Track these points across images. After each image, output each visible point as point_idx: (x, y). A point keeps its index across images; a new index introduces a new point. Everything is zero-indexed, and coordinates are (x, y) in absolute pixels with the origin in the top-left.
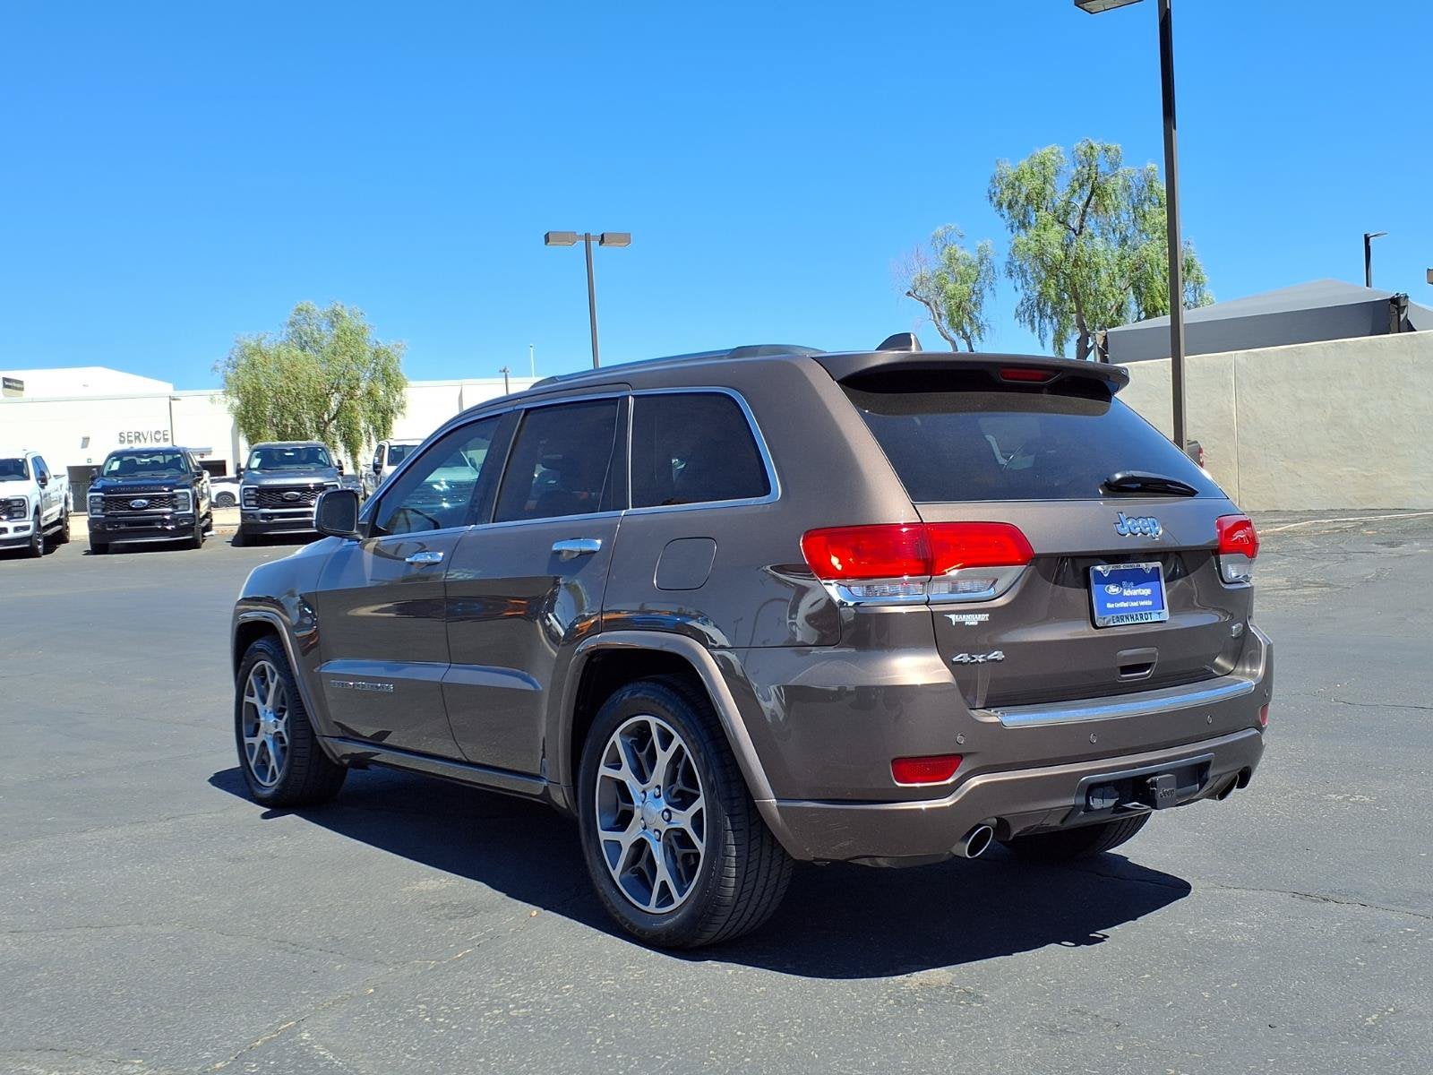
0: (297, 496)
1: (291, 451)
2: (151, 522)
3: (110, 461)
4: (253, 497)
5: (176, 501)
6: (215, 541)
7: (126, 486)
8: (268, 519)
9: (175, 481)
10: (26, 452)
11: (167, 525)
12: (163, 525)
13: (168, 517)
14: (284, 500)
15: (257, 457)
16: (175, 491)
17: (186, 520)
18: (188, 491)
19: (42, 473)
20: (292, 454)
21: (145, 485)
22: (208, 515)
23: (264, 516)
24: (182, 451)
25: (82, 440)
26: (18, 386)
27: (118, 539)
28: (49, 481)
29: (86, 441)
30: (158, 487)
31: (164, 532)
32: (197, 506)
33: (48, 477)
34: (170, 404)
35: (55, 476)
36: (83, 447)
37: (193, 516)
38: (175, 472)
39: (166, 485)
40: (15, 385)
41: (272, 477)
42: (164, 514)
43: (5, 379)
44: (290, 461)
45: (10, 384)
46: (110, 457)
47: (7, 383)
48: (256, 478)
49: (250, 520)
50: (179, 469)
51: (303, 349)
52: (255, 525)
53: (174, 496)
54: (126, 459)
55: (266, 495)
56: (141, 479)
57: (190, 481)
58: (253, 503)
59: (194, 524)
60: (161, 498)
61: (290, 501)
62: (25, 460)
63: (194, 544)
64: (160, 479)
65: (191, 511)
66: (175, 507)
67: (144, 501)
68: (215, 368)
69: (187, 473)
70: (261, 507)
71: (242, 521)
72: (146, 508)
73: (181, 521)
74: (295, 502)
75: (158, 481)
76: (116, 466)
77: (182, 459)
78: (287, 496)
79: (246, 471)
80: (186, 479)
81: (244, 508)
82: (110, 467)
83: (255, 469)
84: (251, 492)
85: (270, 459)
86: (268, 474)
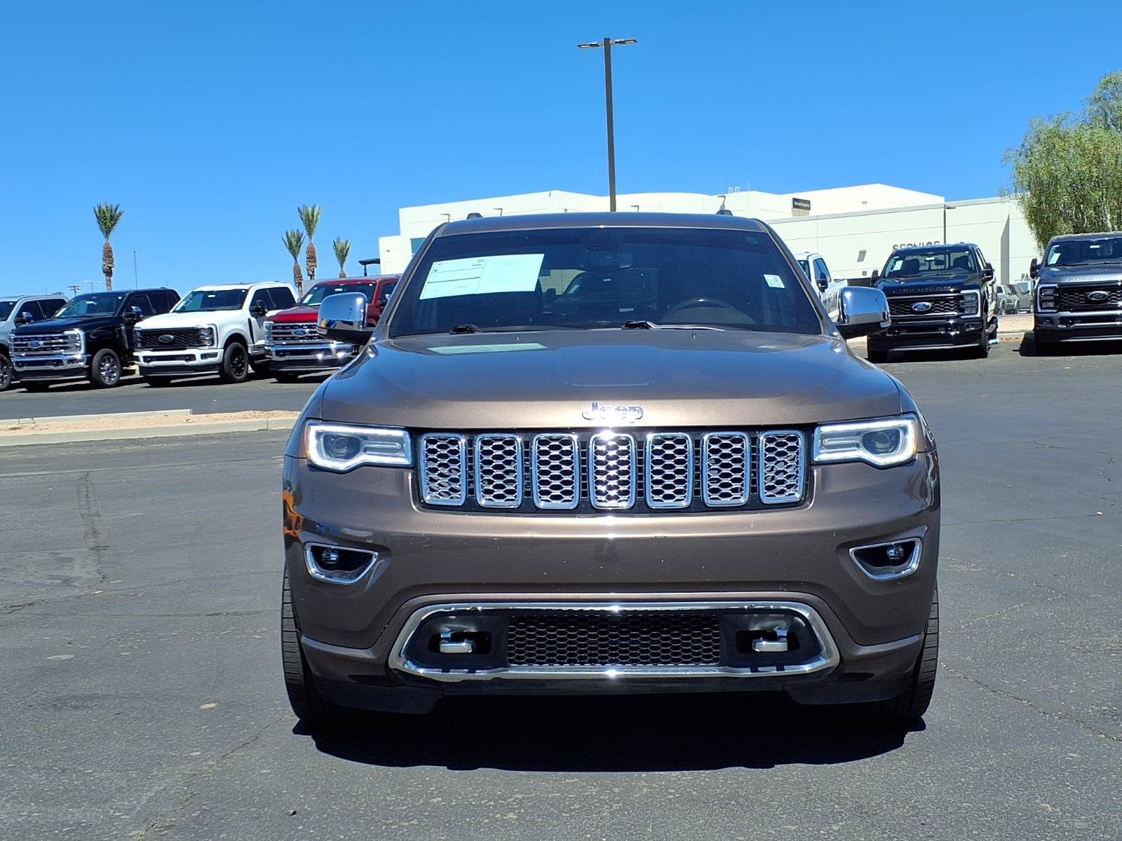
0: (1104, 295)
1: (1096, 243)
2: (935, 327)
3: (892, 260)
4: (1052, 298)
5: (963, 304)
6: (1000, 350)
7: (911, 287)
8: (1067, 323)
9: (962, 280)
10: (808, 254)
11: (951, 331)
12: (947, 330)
13: (951, 322)
14: (1088, 301)
15: (1057, 251)
16: (963, 292)
17: (973, 326)
18: (977, 291)
19: (823, 276)
20: (1098, 247)
21: (929, 286)
22: (994, 320)
23: (1064, 320)
24: (970, 248)
25: (858, 253)
26: (806, 205)
27: (897, 347)
28: (829, 284)
29: (862, 255)
30: (942, 287)
31: (947, 339)
32: (985, 309)
33: (828, 280)
34: (945, 212)
35: (835, 280)
36: (858, 261)
37: (981, 320)
38: (961, 271)
39: (952, 285)
40: (803, 205)
41: (1074, 273)
42: (948, 318)
43: (795, 200)
44: (1093, 255)
45: (799, 204)
46: (892, 256)
47: (796, 204)
48: (1054, 275)
49: (1045, 325)
50: (966, 267)
51: (1108, 128)
52: (1052, 331)
53: (962, 297)
54: (909, 258)
55: (1067, 296)
56: (925, 279)
57: (978, 282)
58: (1051, 305)
59: (981, 330)
60: (946, 300)
61: (1095, 302)
62: (807, 262)
63: (981, 353)
64: (948, 279)
65: (978, 315)
66: (962, 310)
67: (927, 304)
68: (1006, 158)
69: (975, 271)
70: (1060, 310)
71: (1036, 326)
72: (930, 311)
73: (968, 326)
74: (1102, 304)
75: (943, 282)
76: (899, 266)
77: (970, 257)
78: (1092, 296)
79: (1043, 268)
80: (975, 278)
81: (1039, 310)
82: (892, 268)
83: (1053, 266)
84: (1049, 292)
85: (1073, 254)
86: (1071, 271)
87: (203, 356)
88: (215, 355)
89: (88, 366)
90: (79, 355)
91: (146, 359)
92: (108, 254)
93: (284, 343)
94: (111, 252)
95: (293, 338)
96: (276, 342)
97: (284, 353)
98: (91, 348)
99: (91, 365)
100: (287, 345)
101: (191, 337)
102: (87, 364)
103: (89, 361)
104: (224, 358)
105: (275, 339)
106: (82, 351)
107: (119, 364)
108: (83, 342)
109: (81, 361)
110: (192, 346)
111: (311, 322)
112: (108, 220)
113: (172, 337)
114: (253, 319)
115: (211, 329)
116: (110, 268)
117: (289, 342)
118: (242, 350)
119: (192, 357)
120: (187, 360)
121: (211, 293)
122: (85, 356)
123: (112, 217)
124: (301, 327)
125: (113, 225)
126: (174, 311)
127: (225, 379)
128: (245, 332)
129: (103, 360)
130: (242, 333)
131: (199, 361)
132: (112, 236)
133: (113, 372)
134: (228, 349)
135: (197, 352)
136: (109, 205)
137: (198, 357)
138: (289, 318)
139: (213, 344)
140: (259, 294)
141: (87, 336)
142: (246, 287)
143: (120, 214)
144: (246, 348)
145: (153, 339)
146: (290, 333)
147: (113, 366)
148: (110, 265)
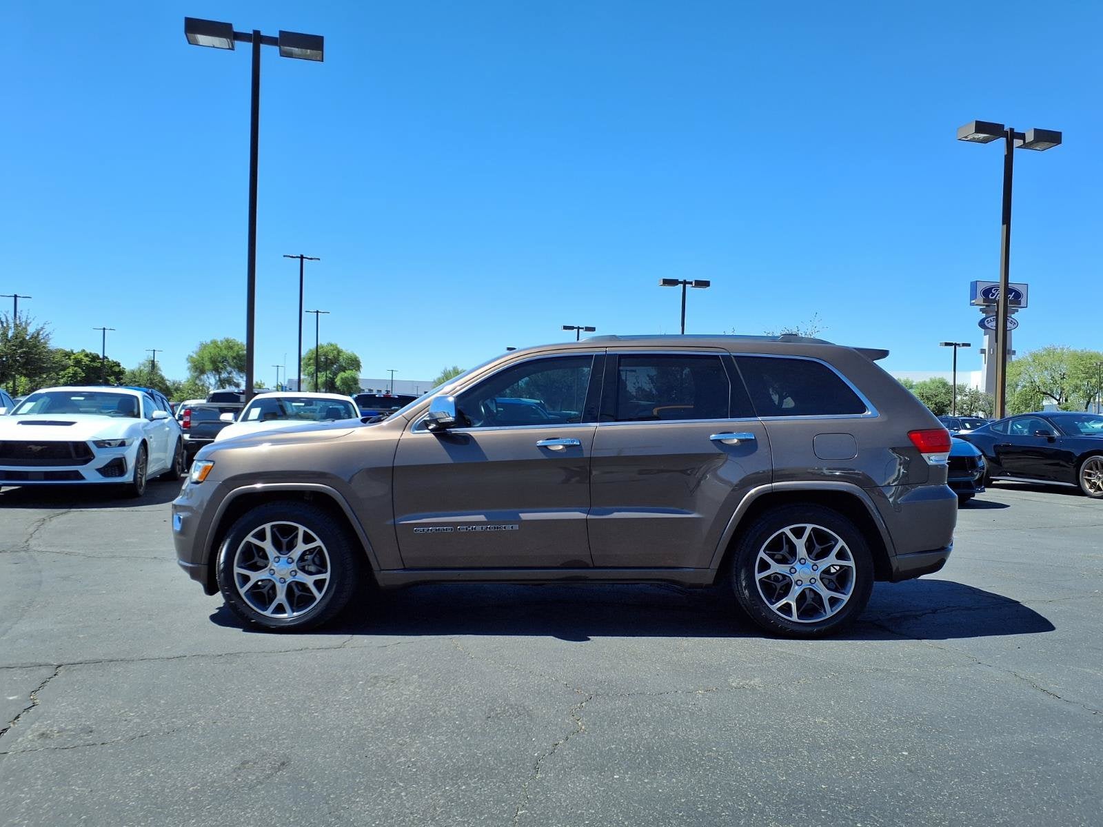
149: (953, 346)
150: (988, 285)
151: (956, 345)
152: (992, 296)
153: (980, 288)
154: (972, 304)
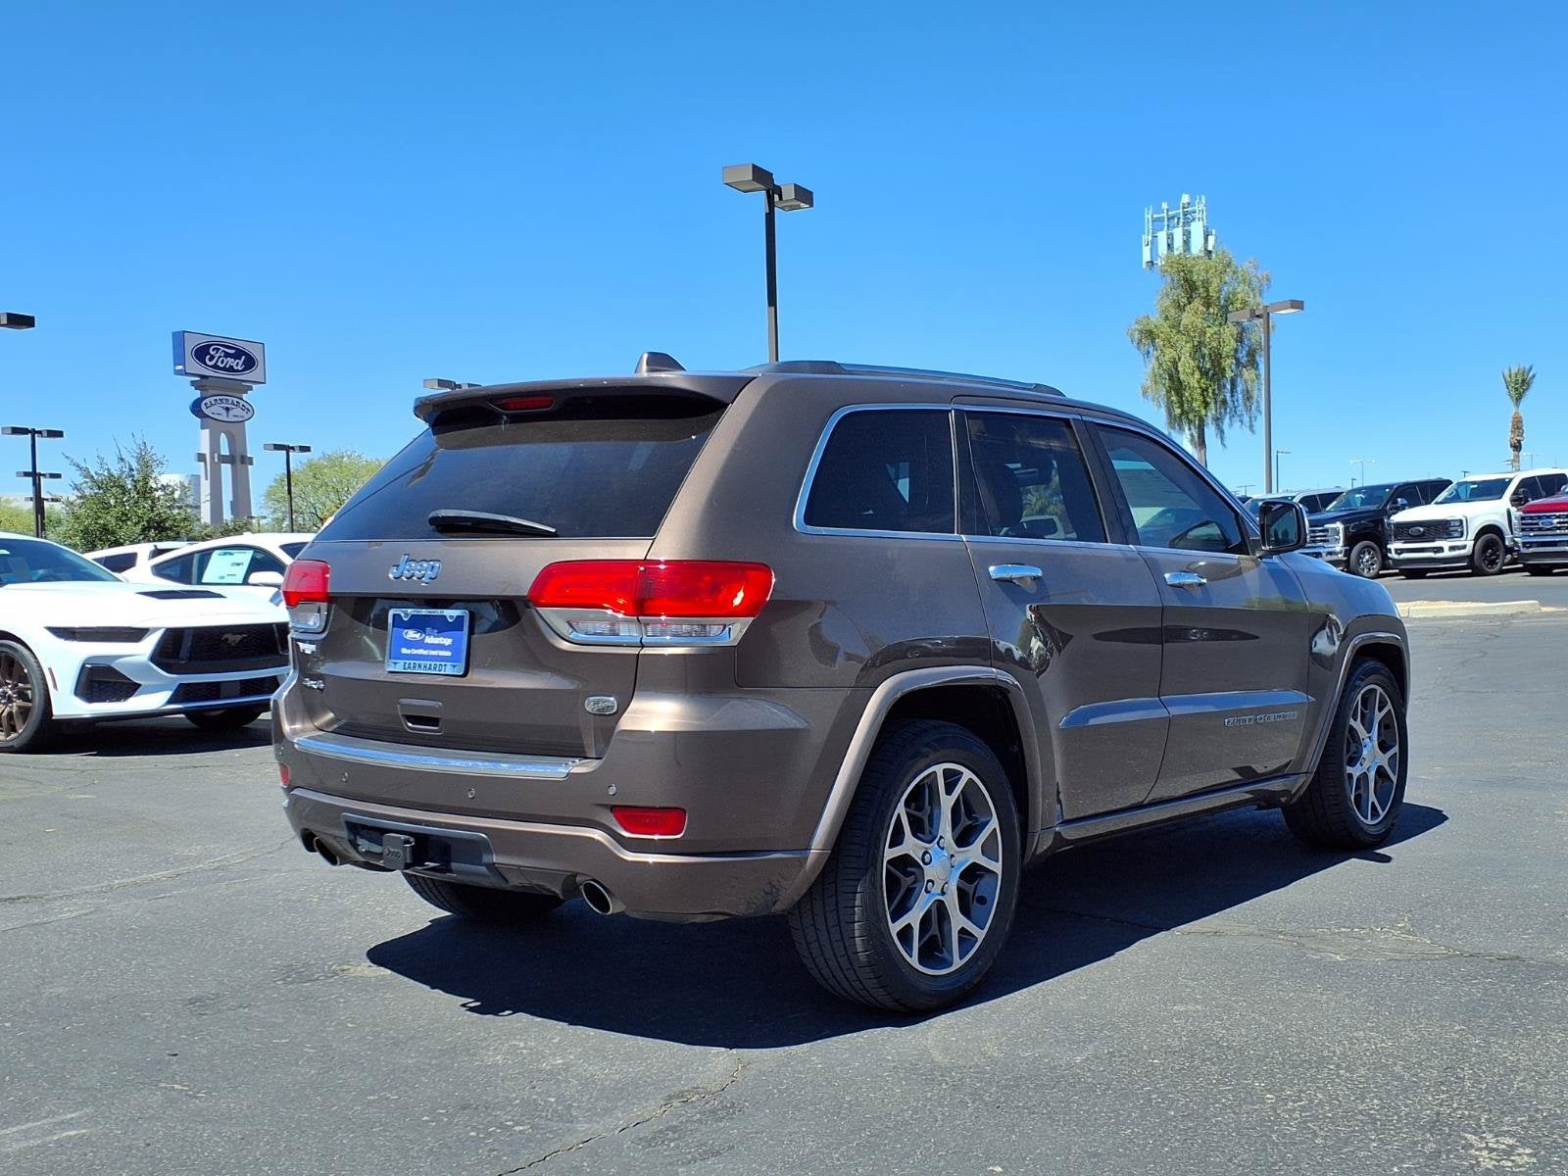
87: (1452, 548)
88: (1464, 547)
89: (1345, 558)
90: (1339, 547)
91: (1399, 551)
92: (1518, 426)
93: (1532, 534)
94: (1521, 422)
95: (1540, 529)
96: (1525, 533)
97: (1531, 545)
98: (1351, 541)
99: (1349, 557)
100: (1535, 536)
101: (1442, 529)
102: (1345, 556)
103: (1348, 553)
104: (1473, 550)
105: (1523, 530)
106: (1341, 543)
107: (1380, 556)
108: (1341, 535)
109: (1341, 553)
110: (1441, 538)
111: (1559, 511)
112: (1520, 386)
113: (1422, 529)
114: (1513, 510)
115: (1461, 521)
116: (1519, 441)
117: (1536, 533)
118: (1497, 543)
119: (1440, 549)
120: (1435, 552)
121: (1474, 483)
122: (1343, 549)
123: (1524, 381)
124: (1549, 517)
125: (1524, 391)
126: (1437, 503)
127: (1477, 572)
128: (1503, 524)
129: (1362, 552)
130: (1500, 525)
131: (1447, 553)
132: (1524, 402)
133: (1373, 564)
134: (1480, 541)
135: (1445, 544)
136: (1521, 367)
137: (1446, 549)
138: (1547, 508)
139: (1462, 536)
140: (1524, 483)
141: (1346, 529)
142: (1511, 476)
143: (1534, 376)
144: (1503, 539)
145: (1405, 531)
146: (1537, 524)
147: (1373, 558)
148: (1518, 438)
149: (30, 435)
150: (203, 341)
151: (34, 432)
152: (210, 360)
153: (191, 344)
154: (177, 372)
